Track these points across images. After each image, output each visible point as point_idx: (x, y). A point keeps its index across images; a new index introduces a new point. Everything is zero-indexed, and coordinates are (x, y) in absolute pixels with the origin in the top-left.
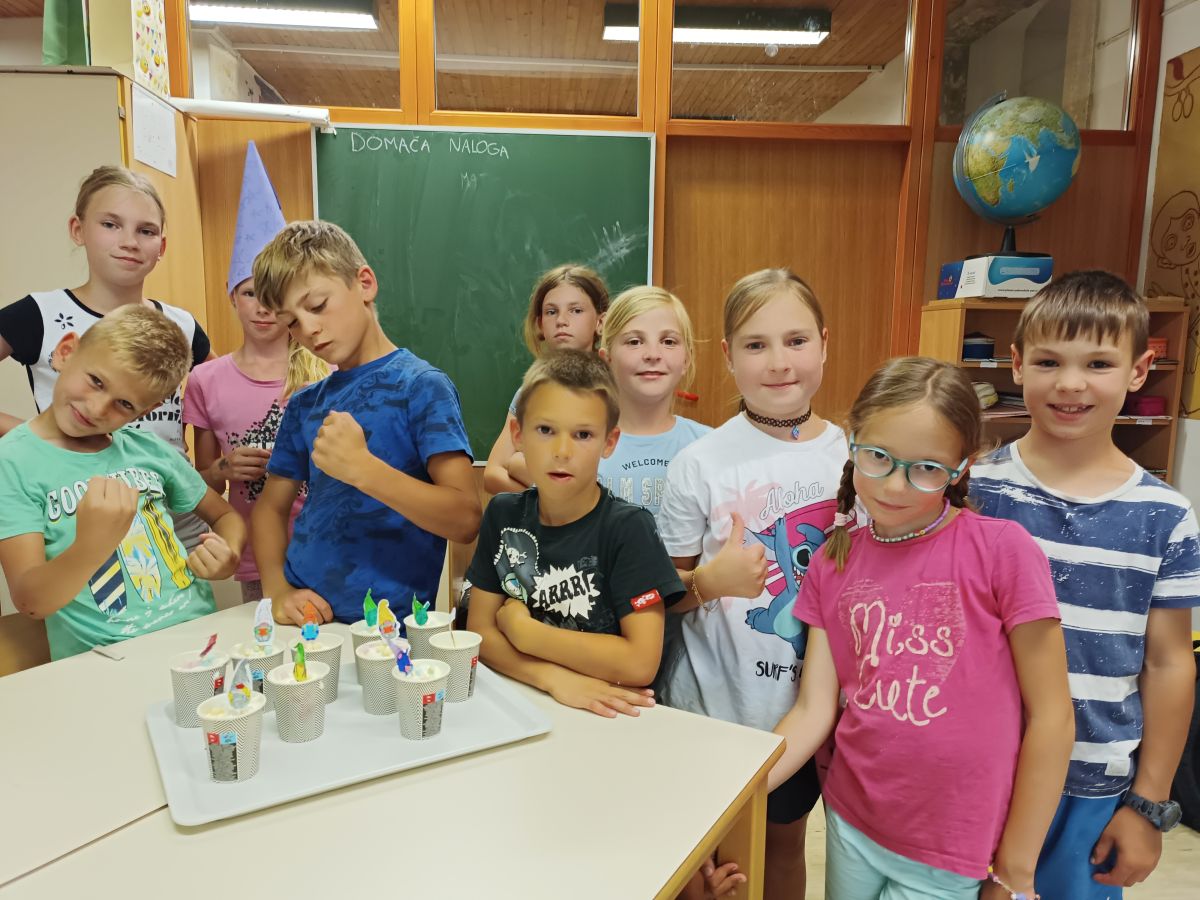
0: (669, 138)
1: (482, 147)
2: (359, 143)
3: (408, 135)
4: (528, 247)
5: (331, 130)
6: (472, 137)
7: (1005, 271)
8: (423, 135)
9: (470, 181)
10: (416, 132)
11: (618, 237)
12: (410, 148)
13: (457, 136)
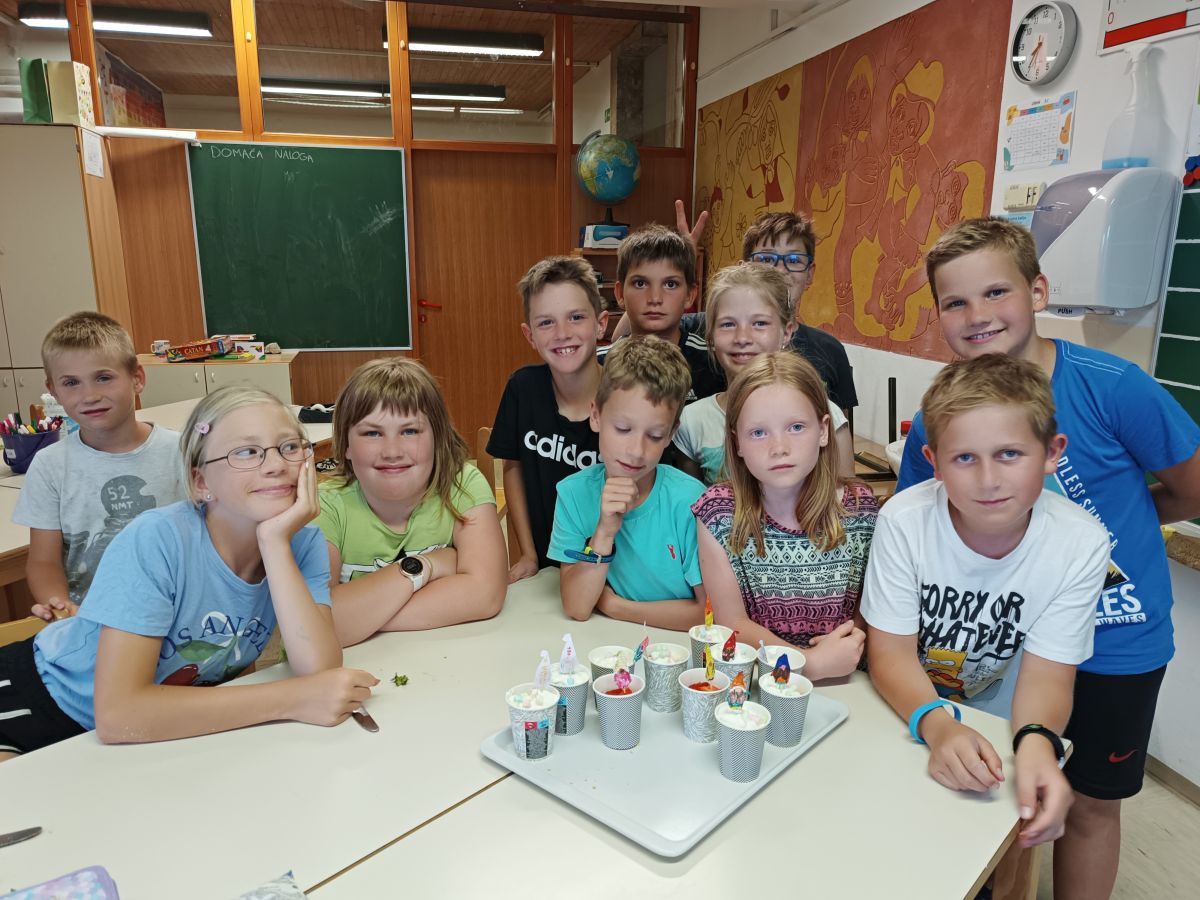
0: (413, 151)
1: (296, 155)
2: (216, 153)
3: (248, 148)
4: (329, 217)
5: (198, 144)
6: (289, 149)
7: (602, 233)
8: (258, 148)
9: (290, 177)
10: (253, 146)
11: (386, 211)
12: (249, 156)
13: (280, 148)
